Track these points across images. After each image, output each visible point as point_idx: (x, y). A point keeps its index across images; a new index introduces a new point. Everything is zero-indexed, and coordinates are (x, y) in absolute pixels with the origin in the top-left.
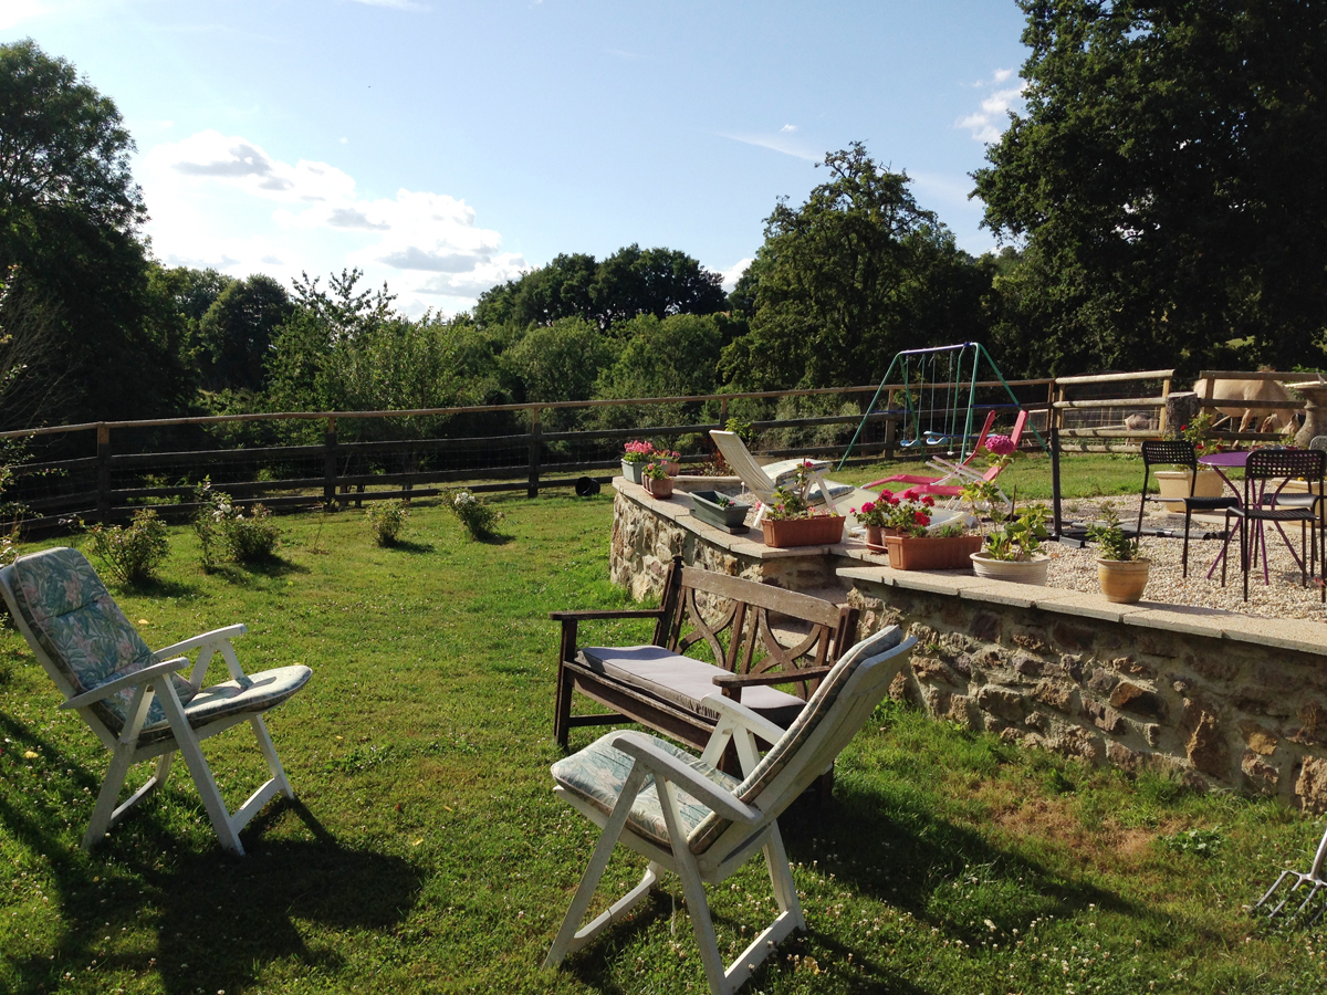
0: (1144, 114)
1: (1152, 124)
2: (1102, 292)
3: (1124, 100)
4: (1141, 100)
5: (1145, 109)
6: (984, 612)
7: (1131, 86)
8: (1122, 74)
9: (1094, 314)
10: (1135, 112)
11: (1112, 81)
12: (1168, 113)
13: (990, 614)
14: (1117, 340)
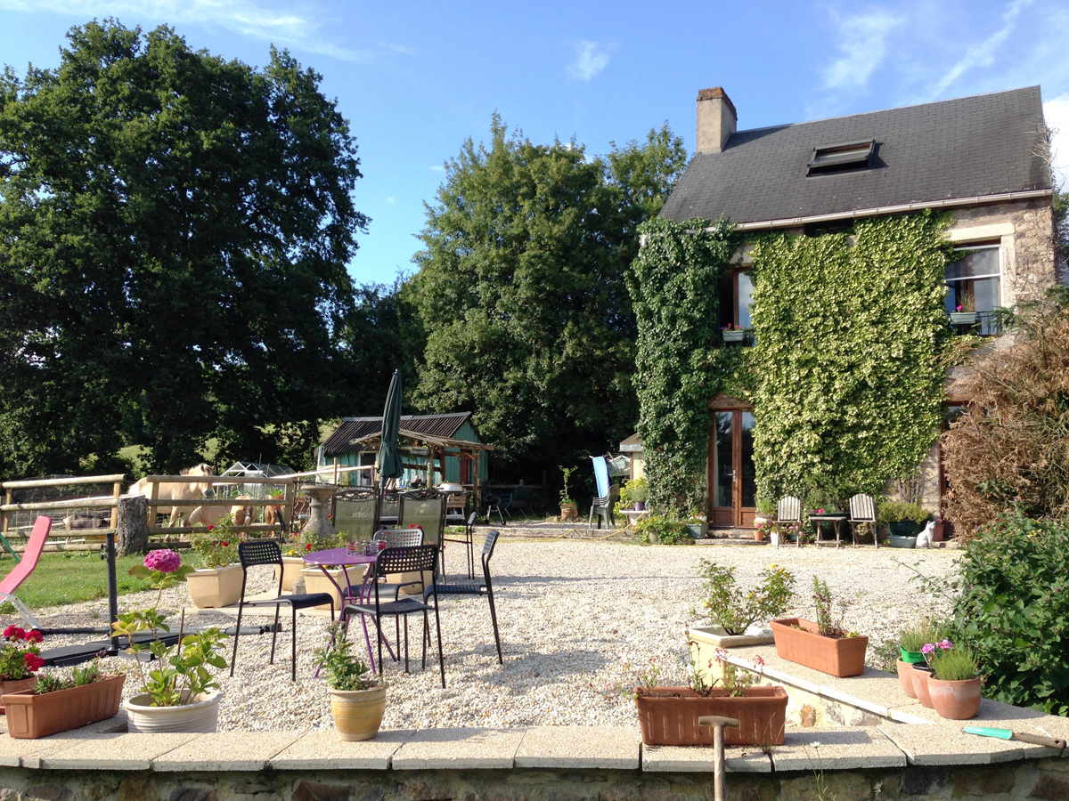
0: (57, 260)
1: (64, 269)
2: (14, 407)
3: (37, 245)
4: (54, 247)
5: (58, 255)
6: (187, 785)
7: (44, 236)
8: (35, 224)
9: (8, 425)
10: (48, 257)
11: (26, 229)
12: (78, 262)
13: (197, 786)
14: (32, 449)
